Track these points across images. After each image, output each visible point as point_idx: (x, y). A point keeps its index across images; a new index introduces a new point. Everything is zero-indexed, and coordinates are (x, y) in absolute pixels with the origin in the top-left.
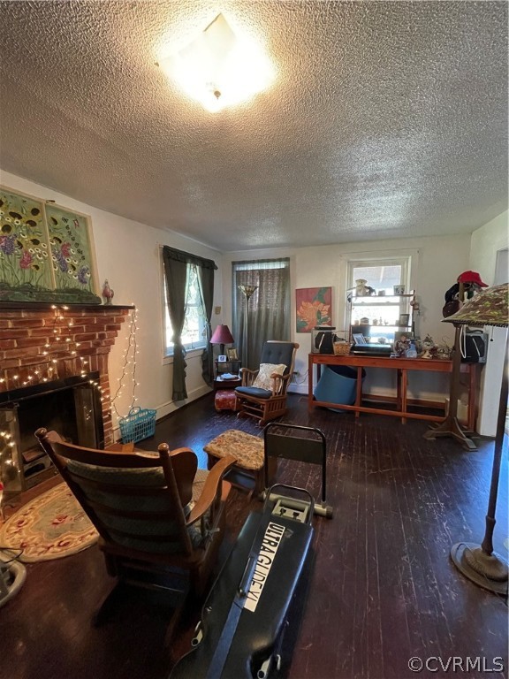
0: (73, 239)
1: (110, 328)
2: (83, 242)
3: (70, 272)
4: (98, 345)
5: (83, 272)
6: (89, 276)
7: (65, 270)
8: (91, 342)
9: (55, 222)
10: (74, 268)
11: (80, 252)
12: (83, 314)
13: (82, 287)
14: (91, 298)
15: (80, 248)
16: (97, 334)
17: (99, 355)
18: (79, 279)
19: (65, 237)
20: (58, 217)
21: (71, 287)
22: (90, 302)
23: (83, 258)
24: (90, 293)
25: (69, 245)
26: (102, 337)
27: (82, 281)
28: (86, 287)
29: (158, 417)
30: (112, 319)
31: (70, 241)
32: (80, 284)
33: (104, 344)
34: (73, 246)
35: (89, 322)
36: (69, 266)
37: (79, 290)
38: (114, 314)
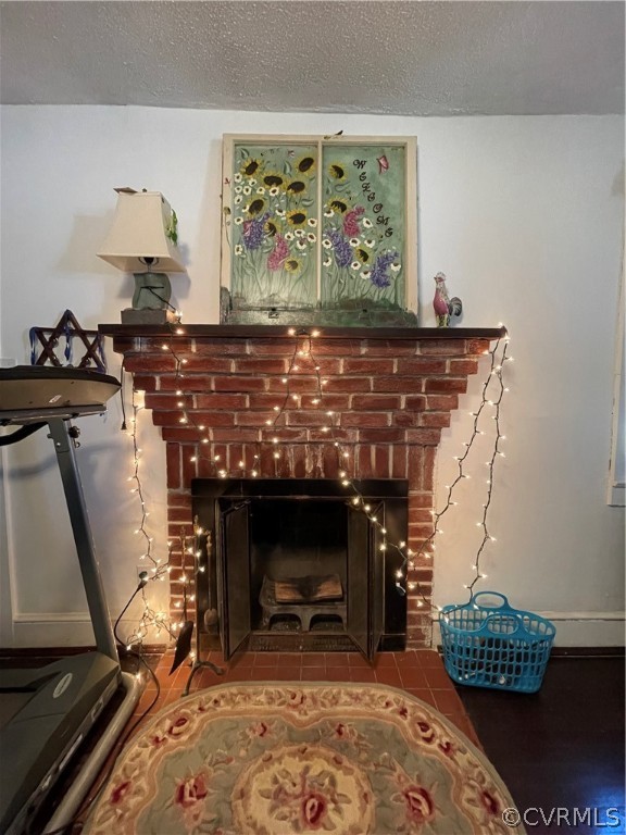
0: (371, 198)
1: (434, 387)
2: (392, 200)
3: (356, 265)
4: (406, 422)
5: (383, 263)
6: (396, 269)
7: (344, 263)
8: (390, 415)
9: (339, 172)
10: (364, 256)
11: (382, 221)
12: (364, 351)
13: (377, 294)
14: (392, 318)
15: (385, 213)
16: (403, 399)
17: (412, 444)
18: (373, 277)
19: (355, 197)
20: (346, 161)
21: (354, 297)
22: (389, 324)
23: (389, 232)
24: (395, 307)
25: (360, 211)
26: (415, 405)
27: (380, 281)
28: (389, 293)
29: (559, 642)
30: (441, 365)
31: (364, 203)
32: (374, 287)
33: (420, 423)
34: (370, 212)
35: (378, 369)
36: (356, 254)
37: (370, 302)
38: (446, 353)
